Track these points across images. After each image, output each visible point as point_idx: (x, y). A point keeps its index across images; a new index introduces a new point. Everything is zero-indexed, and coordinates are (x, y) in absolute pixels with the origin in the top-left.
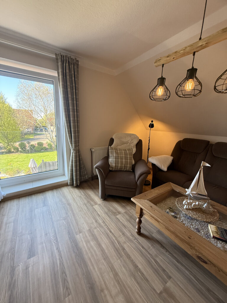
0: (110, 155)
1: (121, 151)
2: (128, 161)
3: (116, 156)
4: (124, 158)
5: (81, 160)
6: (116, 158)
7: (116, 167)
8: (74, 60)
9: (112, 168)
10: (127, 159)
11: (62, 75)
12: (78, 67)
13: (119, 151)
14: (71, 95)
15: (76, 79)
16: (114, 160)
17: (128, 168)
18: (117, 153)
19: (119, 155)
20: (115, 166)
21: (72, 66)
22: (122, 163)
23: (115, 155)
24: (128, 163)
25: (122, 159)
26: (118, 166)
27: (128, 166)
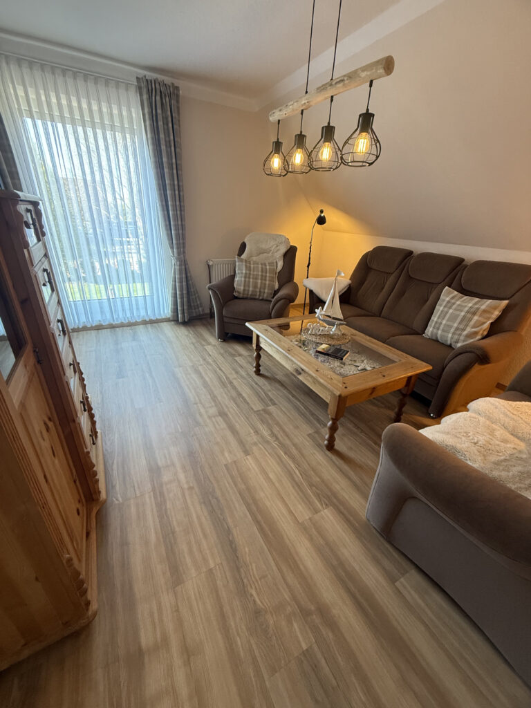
0: (237, 272)
1: (255, 265)
2: (267, 282)
3: (246, 274)
4: (260, 277)
5: (189, 278)
6: (245, 277)
7: (246, 292)
8: (169, 86)
9: (239, 292)
10: (265, 280)
11: (150, 119)
12: (178, 102)
13: (252, 266)
14: (168, 158)
15: (175, 126)
16: (243, 279)
17: (265, 295)
18: (248, 268)
19: (252, 273)
20: (244, 290)
21: (168, 100)
22: (255, 286)
23: (244, 272)
24: (267, 285)
25: (257, 279)
26: (248, 290)
27: (266, 291)
